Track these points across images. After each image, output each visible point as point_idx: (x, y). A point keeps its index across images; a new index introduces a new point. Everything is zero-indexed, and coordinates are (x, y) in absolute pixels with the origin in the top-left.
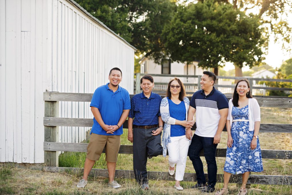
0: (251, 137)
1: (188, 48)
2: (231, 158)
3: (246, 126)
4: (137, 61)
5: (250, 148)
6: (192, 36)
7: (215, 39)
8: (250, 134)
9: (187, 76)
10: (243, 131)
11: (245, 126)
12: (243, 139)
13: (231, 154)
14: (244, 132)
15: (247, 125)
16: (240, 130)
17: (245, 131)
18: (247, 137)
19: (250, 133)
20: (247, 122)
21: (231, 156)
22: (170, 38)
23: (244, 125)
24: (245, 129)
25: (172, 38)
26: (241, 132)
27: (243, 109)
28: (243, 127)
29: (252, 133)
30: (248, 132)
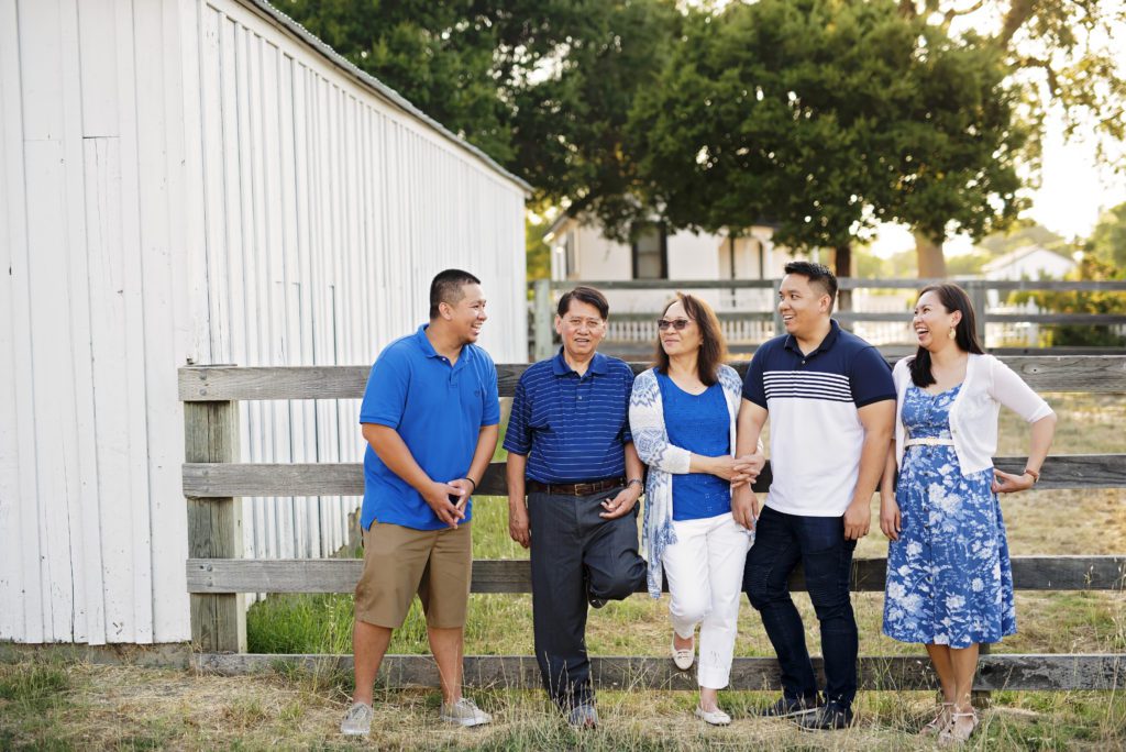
0: (978, 506)
1: (733, 176)
2: (907, 588)
3: (956, 463)
4: (536, 233)
6: (745, 128)
7: (832, 138)
8: (970, 496)
9: (732, 285)
11: (950, 462)
12: (945, 513)
13: (903, 570)
14: (947, 488)
15: (956, 458)
16: (932, 480)
17: (950, 484)
18: (961, 505)
19: (970, 491)
21: (903, 578)
22: (662, 139)
23: (946, 461)
24: (951, 474)
25: (669, 139)
26: (934, 488)
27: (947, 398)
28: (940, 467)
29: (980, 491)
30: (964, 487)
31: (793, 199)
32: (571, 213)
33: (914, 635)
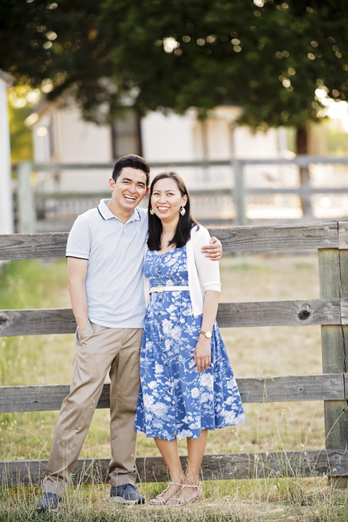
0: (191, 334)
1: (198, 63)
2: (155, 398)
3: (178, 304)
4: (20, 115)
5: (191, 367)
6: (209, 18)
7: (287, 27)
8: (186, 327)
9: (206, 164)
10: (169, 319)
11: (173, 303)
12: (174, 340)
13: (152, 385)
14: (173, 322)
15: (179, 300)
16: (163, 317)
17: (175, 319)
18: (180, 334)
19: (186, 324)
20: (178, 293)
21: (152, 391)
22: (132, 29)
23: (171, 303)
24: (175, 312)
25: (139, 30)
26: (165, 322)
27: (169, 256)
28: (168, 307)
29: (194, 323)
30: (182, 321)
32: (51, 97)
33: (160, 433)
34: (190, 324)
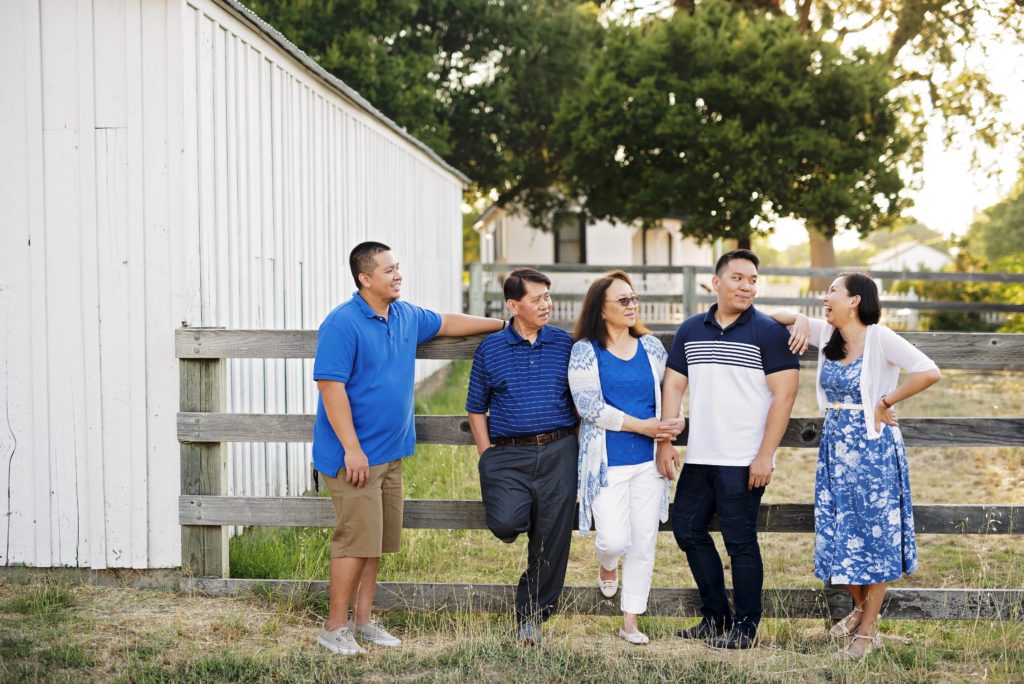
0: (873, 462)
1: (646, 174)
3: (857, 425)
4: (469, 221)
5: (872, 500)
6: (659, 130)
7: (737, 140)
8: (868, 453)
9: (644, 270)
10: (844, 442)
11: (851, 423)
12: (848, 466)
14: (848, 445)
16: (838, 438)
17: (851, 442)
18: (860, 461)
19: (867, 450)
20: (856, 412)
22: (584, 138)
23: (848, 423)
24: (852, 433)
25: (591, 139)
26: (839, 444)
27: (851, 368)
29: (876, 449)
30: (862, 445)
31: (701, 194)
32: (499, 204)
34: (872, 450)
